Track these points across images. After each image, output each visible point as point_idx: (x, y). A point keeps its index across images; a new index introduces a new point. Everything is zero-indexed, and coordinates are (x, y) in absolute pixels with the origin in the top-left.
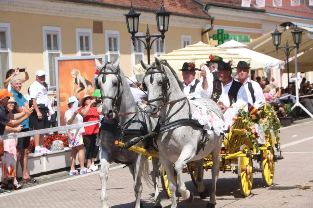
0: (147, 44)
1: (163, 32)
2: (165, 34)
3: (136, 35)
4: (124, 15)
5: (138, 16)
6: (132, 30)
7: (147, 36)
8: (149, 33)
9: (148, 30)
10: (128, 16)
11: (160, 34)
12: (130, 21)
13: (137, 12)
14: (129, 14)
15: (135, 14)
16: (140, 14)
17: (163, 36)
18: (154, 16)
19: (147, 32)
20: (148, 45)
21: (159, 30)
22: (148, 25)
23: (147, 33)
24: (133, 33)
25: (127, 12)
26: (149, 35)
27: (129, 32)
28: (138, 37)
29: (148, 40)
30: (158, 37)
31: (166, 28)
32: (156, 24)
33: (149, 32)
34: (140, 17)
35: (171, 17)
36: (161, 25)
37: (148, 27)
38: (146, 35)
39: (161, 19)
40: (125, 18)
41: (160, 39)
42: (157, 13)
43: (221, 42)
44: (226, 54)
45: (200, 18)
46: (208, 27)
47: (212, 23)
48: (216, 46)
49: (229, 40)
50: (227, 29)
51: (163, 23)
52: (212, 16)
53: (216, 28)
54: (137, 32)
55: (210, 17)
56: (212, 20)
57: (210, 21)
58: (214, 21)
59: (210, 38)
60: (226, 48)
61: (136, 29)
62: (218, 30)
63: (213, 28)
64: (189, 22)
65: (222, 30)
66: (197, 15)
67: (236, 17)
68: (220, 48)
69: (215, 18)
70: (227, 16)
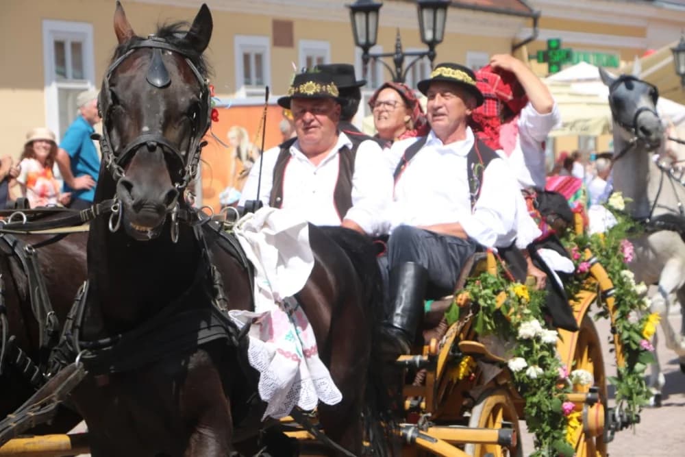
0: (396, 71)
1: (432, 44)
2: (438, 49)
3: (373, 51)
4: (346, 6)
5: (376, 9)
6: (362, 40)
7: (397, 53)
8: (400, 47)
9: (398, 40)
10: (354, 10)
12: (360, 19)
13: (376, 1)
14: (357, 5)
15: (371, 4)
16: (380, 6)
17: (432, 53)
18: (413, 9)
19: (397, 45)
20: (399, 74)
21: (423, 40)
22: (398, 29)
24: (366, 47)
26: (401, 51)
27: (358, 44)
28: (375, 57)
29: (399, 63)
30: (422, 55)
31: (438, 37)
32: (417, 27)
33: (400, 44)
34: (381, 11)
35: (451, 12)
36: (429, 29)
37: (398, 34)
38: (393, 51)
39: (427, 15)
40: (347, 13)
41: (426, 60)
42: (419, 3)
43: (554, 68)
44: (571, 94)
45: (508, 13)
46: (527, 33)
47: (535, 24)
48: (547, 76)
49: (574, 64)
50: (568, 38)
51: (431, 24)
52: (536, 9)
53: (544, 35)
54: (374, 44)
55: (531, 10)
56: (535, 19)
57: (530, 21)
58: (540, 22)
59: (530, 58)
60: (567, 83)
61: (371, 39)
62: (549, 41)
63: (536, 36)
64: (483, 23)
65: (557, 41)
66: (501, 7)
67: (588, 11)
68: (554, 80)
69: (543, 14)
70: (569, 8)
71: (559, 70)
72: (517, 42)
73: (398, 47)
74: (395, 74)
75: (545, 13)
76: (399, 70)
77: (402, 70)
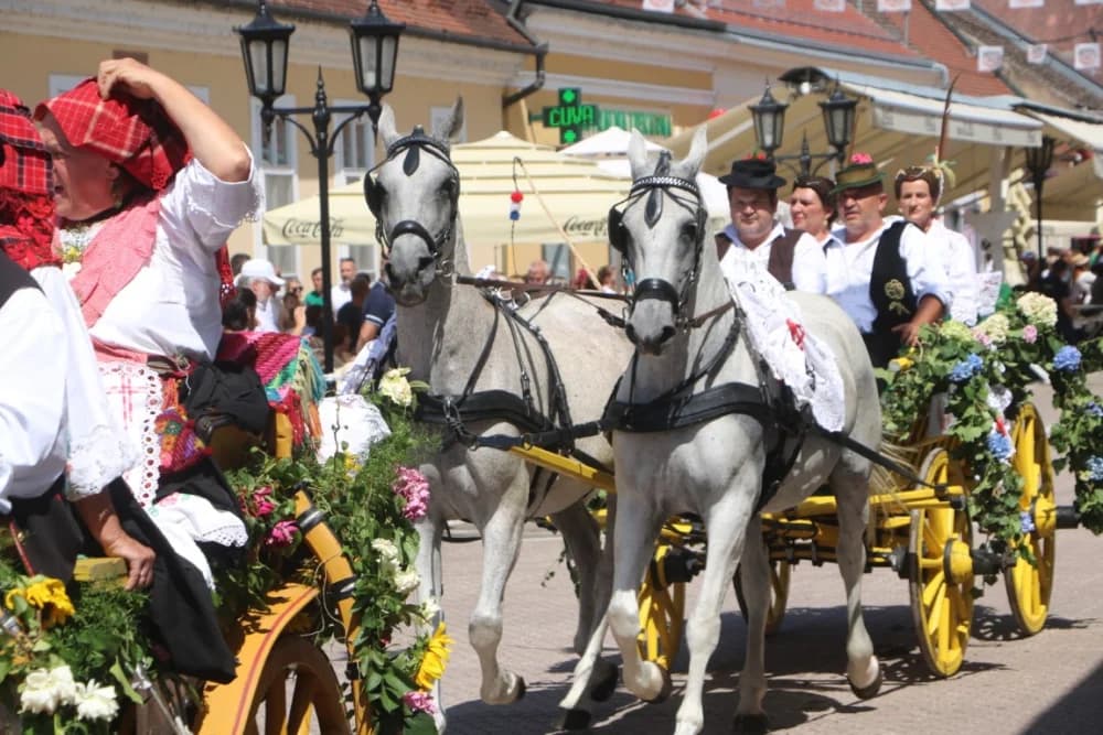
0: (318, 136)
1: (376, 94)
2: (384, 102)
3: (279, 103)
4: (234, 30)
5: (284, 35)
6: (262, 86)
7: (318, 107)
8: (324, 99)
9: (321, 87)
10: (248, 37)
11: (365, 102)
12: (258, 52)
13: (283, 23)
14: (252, 29)
15: (275, 27)
16: (292, 30)
17: (375, 108)
18: (343, 37)
19: (318, 94)
20: (322, 142)
21: (361, 87)
22: (320, 68)
23: (318, 99)
24: (268, 97)
25: (245, 21)
26: (325, 104)
27: (254, 92)
28: (284, 113)
29: (322, 123)
30: (359, 112)
31: (385, 82)
32: (350, 67)
33: (323, 93)
34: (293, 38)
35: (405, 42)
36: (370, 69)
37: (320, 78)
38: (312, 104)
39: (367, 47)
40: (236, 41)
41: (366, 119)
42: (353, 27)
43: (570, 135)
44: (593, 177)
45: (497, 46)
46: (527, 79)
47: (539, 65)
48: (558, 149)
49: (600, 130)
50: (591, 87)
51: (374, 63)
52: (541, 41)
53: (553, 82)
54: (282, 93)
55: (533, 44)
56: (540, 56)
57: (532, 60)
58: (547, 60)
59: (531, 118)
60: (592, 158)
61: (277, 84)
62: (562, 92)
63: (541, 84)
64: (457, 62)
65: (576, 91)
66: (486, 36)
67: (622, 45)
68: (570, 155)
69: (551, 49)
70: (592, 41)
71: (578, 139)
72: (511, 94)
73: (321, 98)
74: (316, 141)
75: (555, 47)
76: (322, 135)
77: (326, 136)
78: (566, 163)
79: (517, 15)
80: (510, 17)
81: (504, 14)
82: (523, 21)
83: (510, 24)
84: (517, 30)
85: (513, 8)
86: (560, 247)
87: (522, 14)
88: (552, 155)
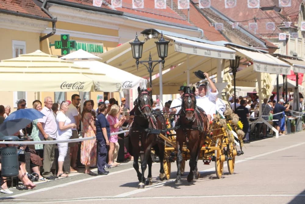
43: (65, 52)
44: (72, 67)
45: (37, 18)
46: (49, 30)
47: (54, 26)
48: (59, 57)
49: (76, 50)
50: (73, 35)
52: (54, 17)
53: (59, 32)
55: (51, 18)
56: (54, 22)
57: (51, 23)
58: (56, 24)
59: (51, 46)
60: (72, 60)
62: (62, 36)
63: (54, 33)
64: (23, 24)
65: (67, 36)
66: (34, 14)
67: (85, 19)
68: (65, 59)
69: (58, 20)
70: (73, 17)
71: (68, 53)
72: (43, 36)
78: (62, 62)
79: (45, 7)
80: (43, 7)
81: (40, 6)
82: (48, 9)
83: (43, 10)
84: (45, 12)
85: (44, 4)
86: (61, 93)
87: (47, 7)
88: (57, 59)
